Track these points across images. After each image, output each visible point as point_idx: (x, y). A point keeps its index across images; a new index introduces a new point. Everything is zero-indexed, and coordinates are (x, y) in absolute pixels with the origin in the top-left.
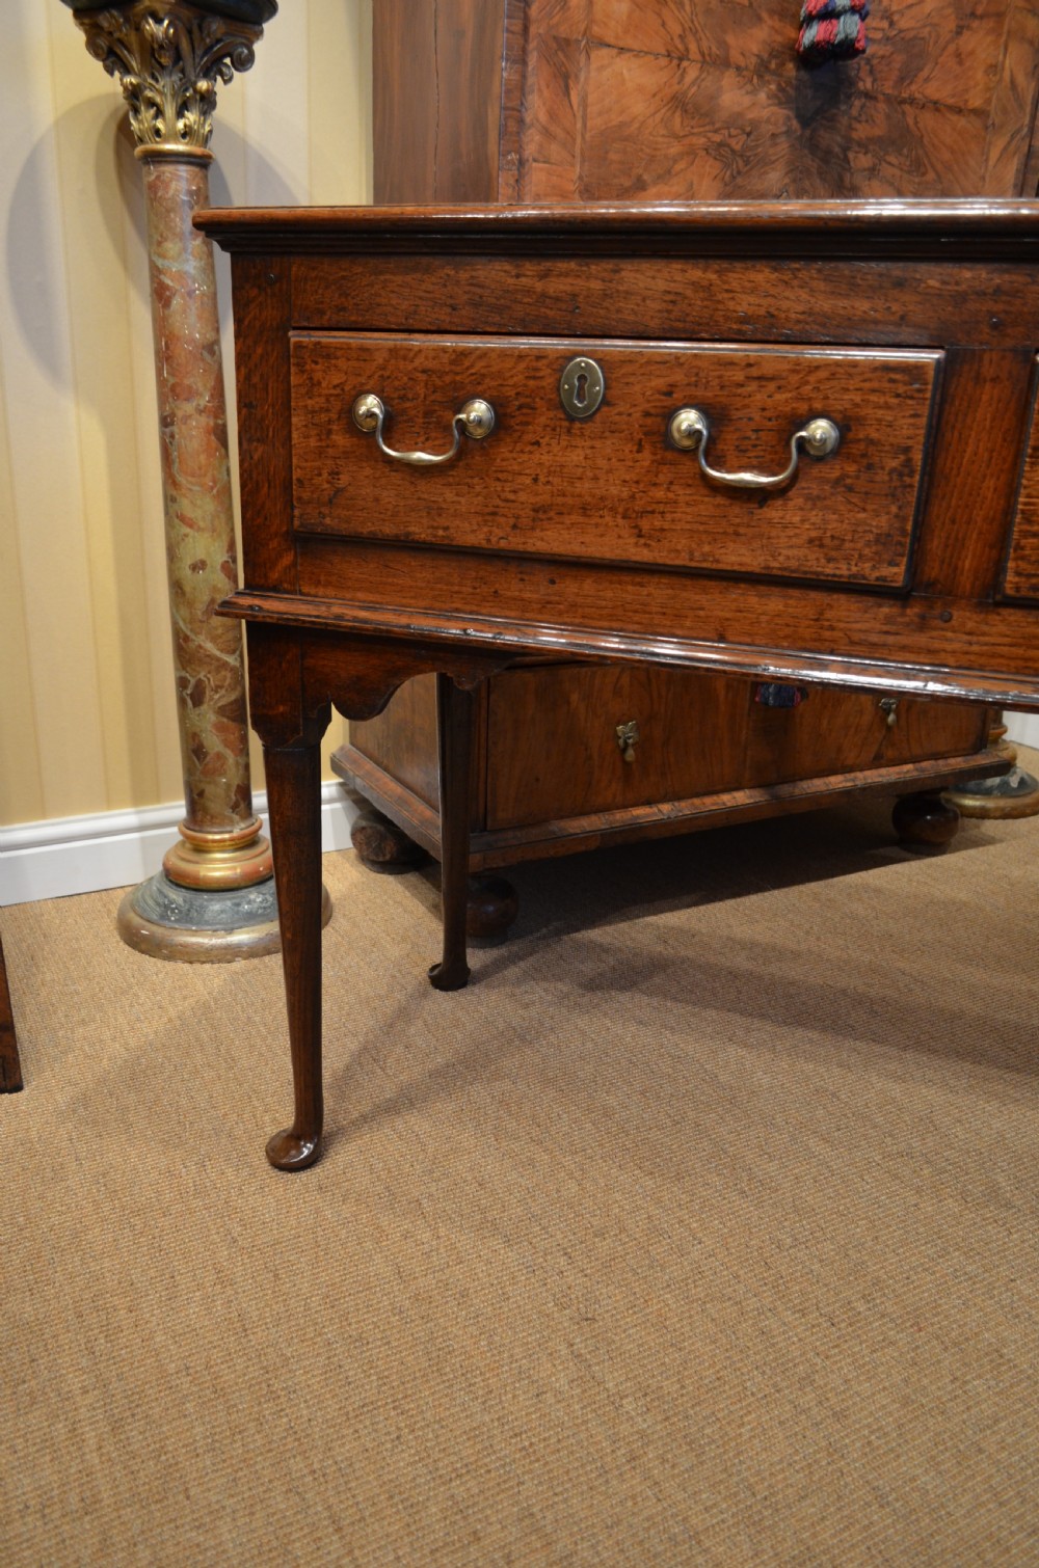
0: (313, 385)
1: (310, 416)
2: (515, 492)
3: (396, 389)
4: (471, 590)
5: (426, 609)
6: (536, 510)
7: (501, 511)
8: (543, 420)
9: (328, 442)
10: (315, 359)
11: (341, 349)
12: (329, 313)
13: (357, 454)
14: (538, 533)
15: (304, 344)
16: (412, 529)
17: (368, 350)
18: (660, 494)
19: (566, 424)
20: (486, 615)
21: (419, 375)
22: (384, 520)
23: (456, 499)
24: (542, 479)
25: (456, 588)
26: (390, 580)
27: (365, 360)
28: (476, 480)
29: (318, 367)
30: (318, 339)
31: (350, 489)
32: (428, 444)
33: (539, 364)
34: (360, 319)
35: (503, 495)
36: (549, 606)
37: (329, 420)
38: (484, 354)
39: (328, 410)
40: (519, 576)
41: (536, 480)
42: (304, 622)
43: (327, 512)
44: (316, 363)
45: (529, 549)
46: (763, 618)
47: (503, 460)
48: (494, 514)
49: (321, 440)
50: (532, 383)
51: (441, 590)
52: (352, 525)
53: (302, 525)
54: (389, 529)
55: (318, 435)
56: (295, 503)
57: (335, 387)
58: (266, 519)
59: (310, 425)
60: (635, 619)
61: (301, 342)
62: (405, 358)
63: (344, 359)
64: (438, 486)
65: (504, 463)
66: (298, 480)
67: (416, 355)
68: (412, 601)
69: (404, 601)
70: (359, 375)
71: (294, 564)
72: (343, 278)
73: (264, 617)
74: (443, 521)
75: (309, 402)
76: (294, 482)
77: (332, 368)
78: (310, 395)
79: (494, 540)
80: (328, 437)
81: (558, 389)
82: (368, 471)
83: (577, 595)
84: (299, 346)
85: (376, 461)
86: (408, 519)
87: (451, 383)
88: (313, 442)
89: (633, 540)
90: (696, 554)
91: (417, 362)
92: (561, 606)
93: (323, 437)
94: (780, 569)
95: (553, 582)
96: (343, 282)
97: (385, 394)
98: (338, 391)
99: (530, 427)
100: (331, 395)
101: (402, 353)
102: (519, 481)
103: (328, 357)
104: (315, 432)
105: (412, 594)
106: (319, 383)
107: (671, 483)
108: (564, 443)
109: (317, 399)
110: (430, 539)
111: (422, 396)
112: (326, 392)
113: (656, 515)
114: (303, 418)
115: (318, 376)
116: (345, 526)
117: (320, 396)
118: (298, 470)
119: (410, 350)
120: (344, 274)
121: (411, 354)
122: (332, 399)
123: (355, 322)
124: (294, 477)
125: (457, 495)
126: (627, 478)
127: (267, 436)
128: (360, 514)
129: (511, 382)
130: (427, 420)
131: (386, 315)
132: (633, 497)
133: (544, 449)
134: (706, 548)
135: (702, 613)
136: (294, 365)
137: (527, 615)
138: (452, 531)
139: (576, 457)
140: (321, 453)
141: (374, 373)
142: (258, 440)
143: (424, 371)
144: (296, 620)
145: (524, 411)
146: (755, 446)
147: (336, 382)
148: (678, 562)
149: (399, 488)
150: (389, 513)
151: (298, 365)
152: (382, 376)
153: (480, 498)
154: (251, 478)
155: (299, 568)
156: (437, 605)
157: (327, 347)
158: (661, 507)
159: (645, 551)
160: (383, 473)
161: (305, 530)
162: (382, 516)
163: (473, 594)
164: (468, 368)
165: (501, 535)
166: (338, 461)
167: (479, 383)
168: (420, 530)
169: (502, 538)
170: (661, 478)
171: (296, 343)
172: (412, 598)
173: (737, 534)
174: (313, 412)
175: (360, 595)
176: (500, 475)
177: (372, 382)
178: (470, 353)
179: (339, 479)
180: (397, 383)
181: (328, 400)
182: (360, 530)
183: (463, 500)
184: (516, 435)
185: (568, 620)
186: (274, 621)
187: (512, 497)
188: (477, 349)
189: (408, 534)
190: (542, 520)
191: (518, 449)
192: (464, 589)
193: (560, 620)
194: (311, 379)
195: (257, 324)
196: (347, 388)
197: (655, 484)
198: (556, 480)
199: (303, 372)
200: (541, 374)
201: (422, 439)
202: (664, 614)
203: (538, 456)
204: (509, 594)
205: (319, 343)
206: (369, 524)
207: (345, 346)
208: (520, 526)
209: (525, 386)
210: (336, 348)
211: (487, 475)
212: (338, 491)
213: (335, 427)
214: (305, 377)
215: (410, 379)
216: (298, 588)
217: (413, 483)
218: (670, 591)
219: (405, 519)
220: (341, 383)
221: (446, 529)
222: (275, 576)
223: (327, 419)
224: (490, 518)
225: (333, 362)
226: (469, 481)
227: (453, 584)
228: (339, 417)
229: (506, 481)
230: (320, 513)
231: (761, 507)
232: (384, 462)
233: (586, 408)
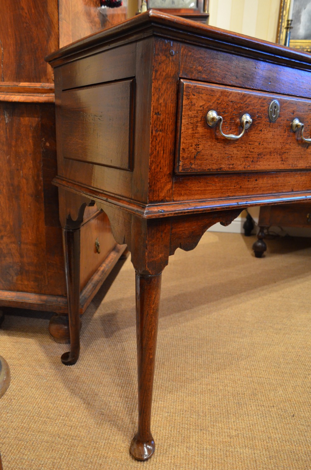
0: (192, 104)
1: (190, 119)
2: (254, 149)
3: (222, 109)
4: (233, 187)
5: (219, 198)
6: (258, 155)
7: (249, 156)
8: (264, 122)
9: (196, 131)
10: (194, 94)
11: (204, 90)
12: (194, 73)
13: (206, 136)
14: (258, 163)
15: (190, 86)
16: (223, 166)
17: (214, 91)
18: (288, 146)
19: (269, 123)
20: (237, 196)
21: (230, 103)
22: (213, 164)
23: (237, 152)
24: (261, 143)
25: (229, 188)
26: (208, 189)
27: (212, 96)
28: (243, 145)
29: (195, 97)
30: (195, 85)
31: (203, 151)
32: (231, 131)
33: (264, 101)
34: (206, 77)
35: (250, 150)
36: (255, 189)
37: (197, 121)
38: (250, 96)
39: (197, 117)
40: (248, 180)
41: (259, 144)
42: (185, 213)
43: (193, 162)
44: (194, 95)
45: (255, 169)
46: (301, 183)
47: (251, 137)
48: (247, 157)
49: (193, 130)
50: (262, 109)
51: (224, 189)
52: (202, 167)
53: (183, 170)
54: (215, 167)
55: (193, 128)
56: (181, 160)
57: (201, 106)
58: (161, 168)
59: (189, 124)
60: (275, 189)
61: (189, 85)
62: (226, 96)
63: (205, 94)
64: (232, 148)
65: (252, 138)
66: (183, 149)
67: (229, 95)
68: (215, 196)
69: (212, 196)
70: (210, 102)
71: (172, 188)
72: (201, 58)
73: (168, 214)
74: (232, 162)
75: (190, 113)
76: (181, 149)
77: (200, 98)
78: (190, 109)
79: (246, 167)
80: (196, 129)
81: (268, 111)
82: (210, 143)
83: (262, 183)
84: (188, 87)
85: (213, 139)
86: (221, 162)
87: (239, 107)
88: (190, 131)
89: (280, 162)
90: (293, 165)
91: (230, 97)
92: (258, 189)
93: (194, 129)
94: (309, 167)
95: (256, 180)
96: (201, 59)
97: (218, 111)
98: (201, 108)
99: (260, 124)
100: (199, 110)
101: (225, 93)
102: (255, 145)
103: (199, 93)
104: (191, 127)
105: (215, 193)
106: (195, 104)
107: (290, 143)
108: (268, 130)
109: (193, 112)
110: (227, 169)
111: (230, 112)
112: (196, 109)
113: (286, 153)
114: (187, 120)
115: (194, 101)
116: (199, 167)
117: (194, 110)
118: (183, 144)
119: (228, 92)
120: (201, 56)
121: (228, 94)
122: (199, 112)
123: (204, 78)
124: (181, 148)
125: (237, 151)
126: (281, 141)
127: (164, 129)
128: (205, 162)
129: (256, 108)
130: (231, 121)
131: (215, 77)
132: (282, 148)
133: (263, 132)
134: (295, 163)
135: (289, 184)
136: (185, 95)
137: (249, 193)
138: (235, 165)
139: (270, 135)
140: (193, 136)
141: (215, 101)
142: (160, 131)
143: (232, 102)
144: (181, 213)
145: (259, 118)
146: (308, 130)
147: (201, 104)
148: (289, 168)
149: (220, 150)
150: (215, 161)
151: (186, 95)
152: (218, 103)
153: (244, 152)
154: (156, 149)
155: (173, 189)
156: (222, 195)
157: (199, 88)
158: (287, 151)
159: (283, 166)
160: (215, 144)
161: (185, 171)
162: (212, 162)
163: (234, 189)
164: (245, 102)
165: (249, 165)
166: (199, 139)
167: (248, 108)
168: (225, 167)
169: (248, 166)
170: (289, 141)
171: (187, 85)
172: (215, 194)
173: (302, 158)
174: (192, 117)
175: (196, 197)
176: (250, 143)
177: (214, 105)
178: (246, 96)
179: (199, 147)
180: (222, 106)
181: (197, 112)
182: (204, 169)
183: (239, 153)
184: (256, 128)
185: (259, 193)
186: (172, 215)
187: (253, 150)
188: (248, 94)
189: (221, 168)
190: (260, 158)
191: (256, 133)
192: (231, 187)
193: (257, 193)
194: (192, 102)
195: (164, 74)
196: (205, 107)
197: (287, 143)
198: (265, 143)
199: (188, 99)
200: (264, 105)
201: (229, 129)
202: (281, 186)
203: (261, 134)
204: (244, 187)
205: (195, 86)
206: (208, 166)
207: (206, 89)
208: (254, 161)
209: (260, 109)
210: (202, 89)
211: (247, 143)
212: (198, 152)
213: (199, 125)
214: (189, 101)
215: (227, 105)
216: (172, 199)
217: (224, 147)
218: (283, 178)
219: (220, 162)
220: (203, 105)
221: (233, 164)
222: (162, 195)
223: (196, 121)
224: (246, 159)
225: (201, 95)
226: (241, 145)
227: (228, 186)
228: (201, 120)
229: (252, 144)
230: (190, 163)
231: (307, 148)
232: (215, 139)
233: (275, 118)
